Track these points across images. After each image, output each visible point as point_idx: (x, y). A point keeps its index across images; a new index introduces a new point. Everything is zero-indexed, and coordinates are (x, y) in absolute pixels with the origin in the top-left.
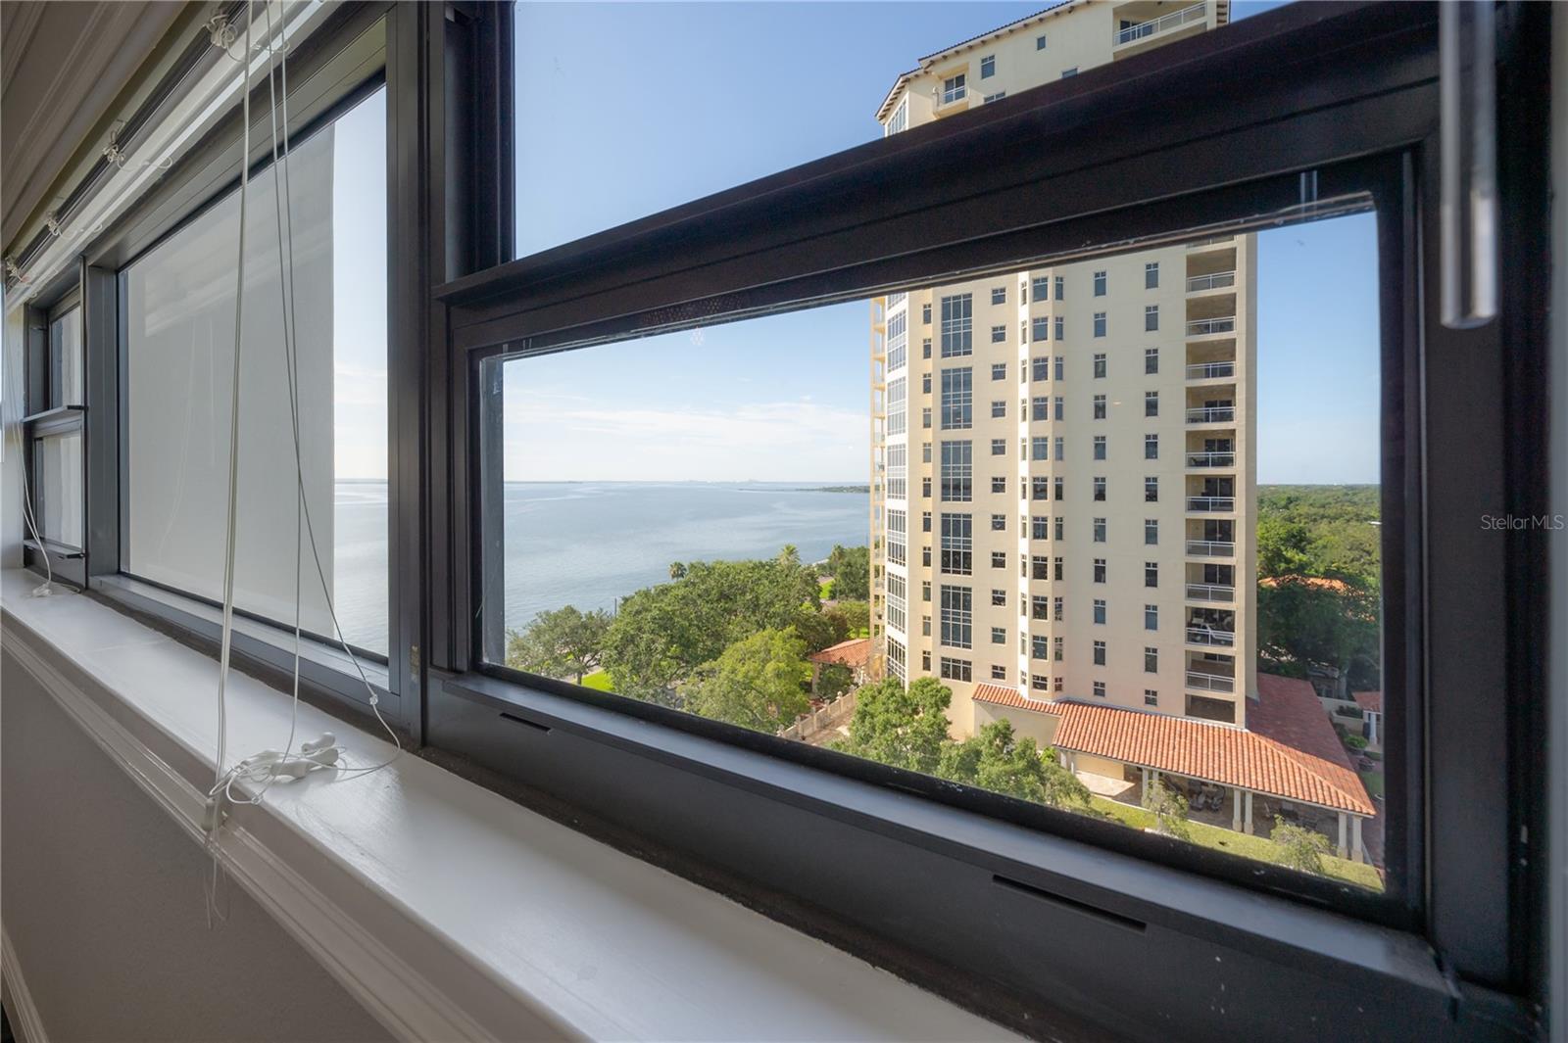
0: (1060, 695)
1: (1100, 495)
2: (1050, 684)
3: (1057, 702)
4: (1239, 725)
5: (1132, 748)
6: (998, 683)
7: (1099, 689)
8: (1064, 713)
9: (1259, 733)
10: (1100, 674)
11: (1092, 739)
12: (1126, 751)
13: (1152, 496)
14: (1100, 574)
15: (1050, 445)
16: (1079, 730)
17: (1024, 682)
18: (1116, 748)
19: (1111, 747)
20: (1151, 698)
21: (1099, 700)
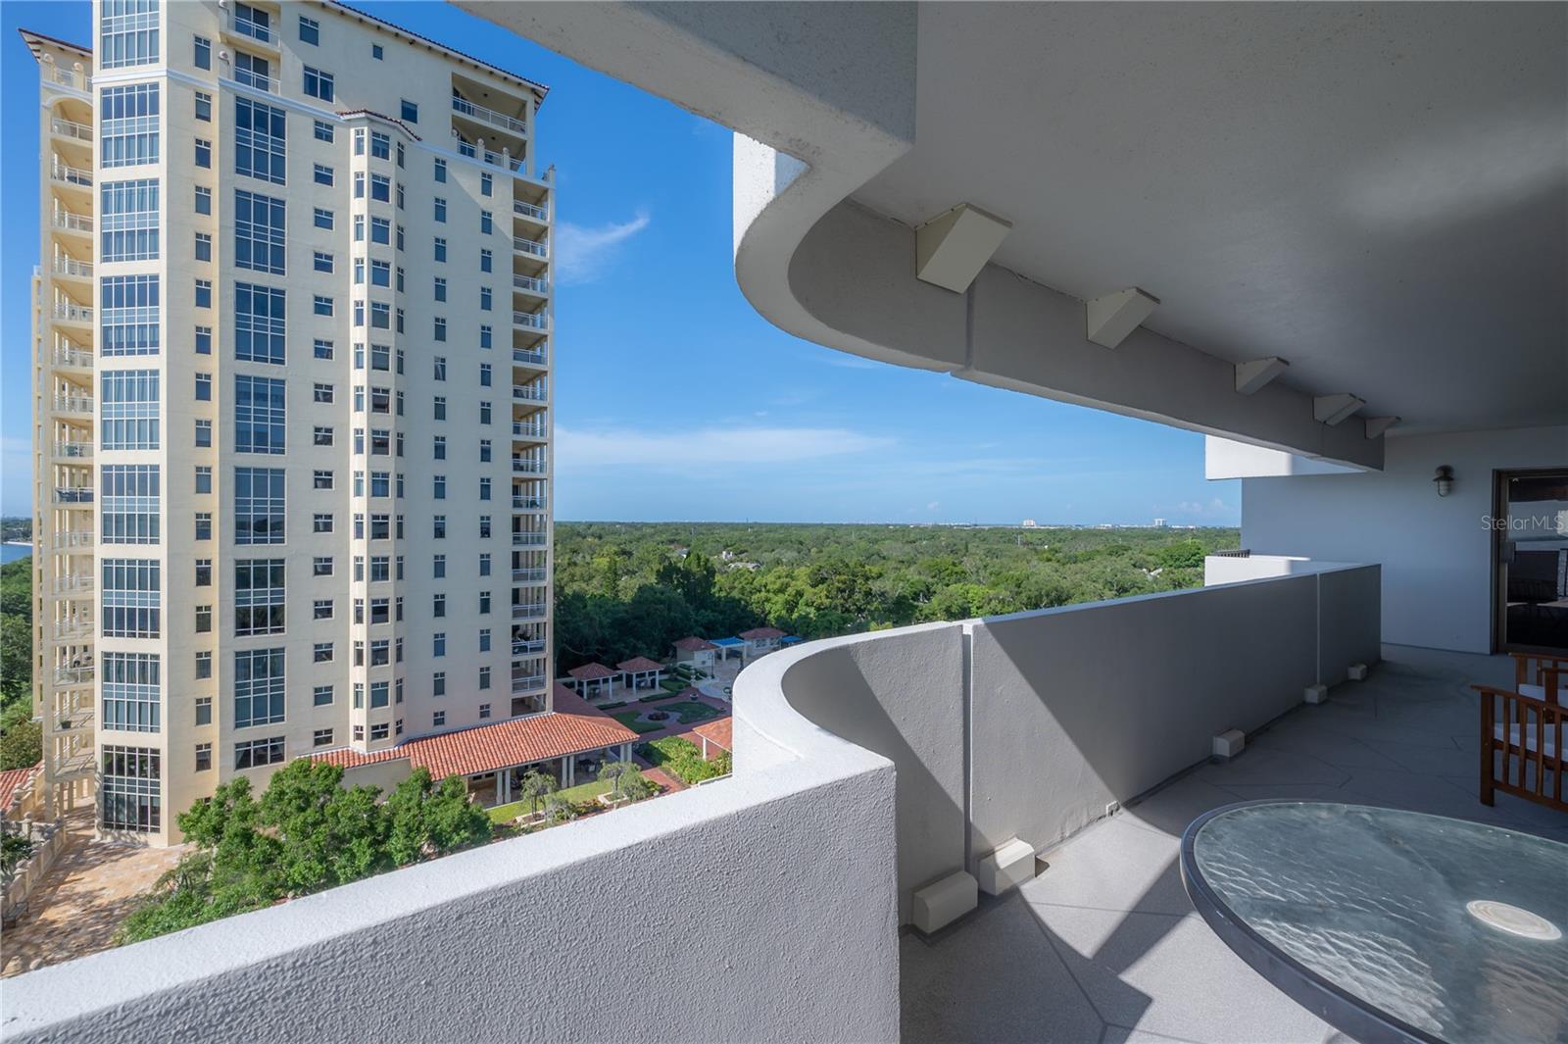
0: (402, 737)
1: (440, 533)
2: (391, 730)
3: (398, 745)
4: (549, 712)
5: (486, 759)
6: (324, 750)
7: (439, 718)
8: (412, 753)
9: (562, 712)
10: (439, 704)
11: (450, 765)
12: (483, 762)
13: (485, 532)
14: (439, 609)
15: (392, 481)
16: (434, 762)
17: (359, 737)
18: (474, 764)
19: (469, 765)
20: (485, 712)
21: (440, 729)
